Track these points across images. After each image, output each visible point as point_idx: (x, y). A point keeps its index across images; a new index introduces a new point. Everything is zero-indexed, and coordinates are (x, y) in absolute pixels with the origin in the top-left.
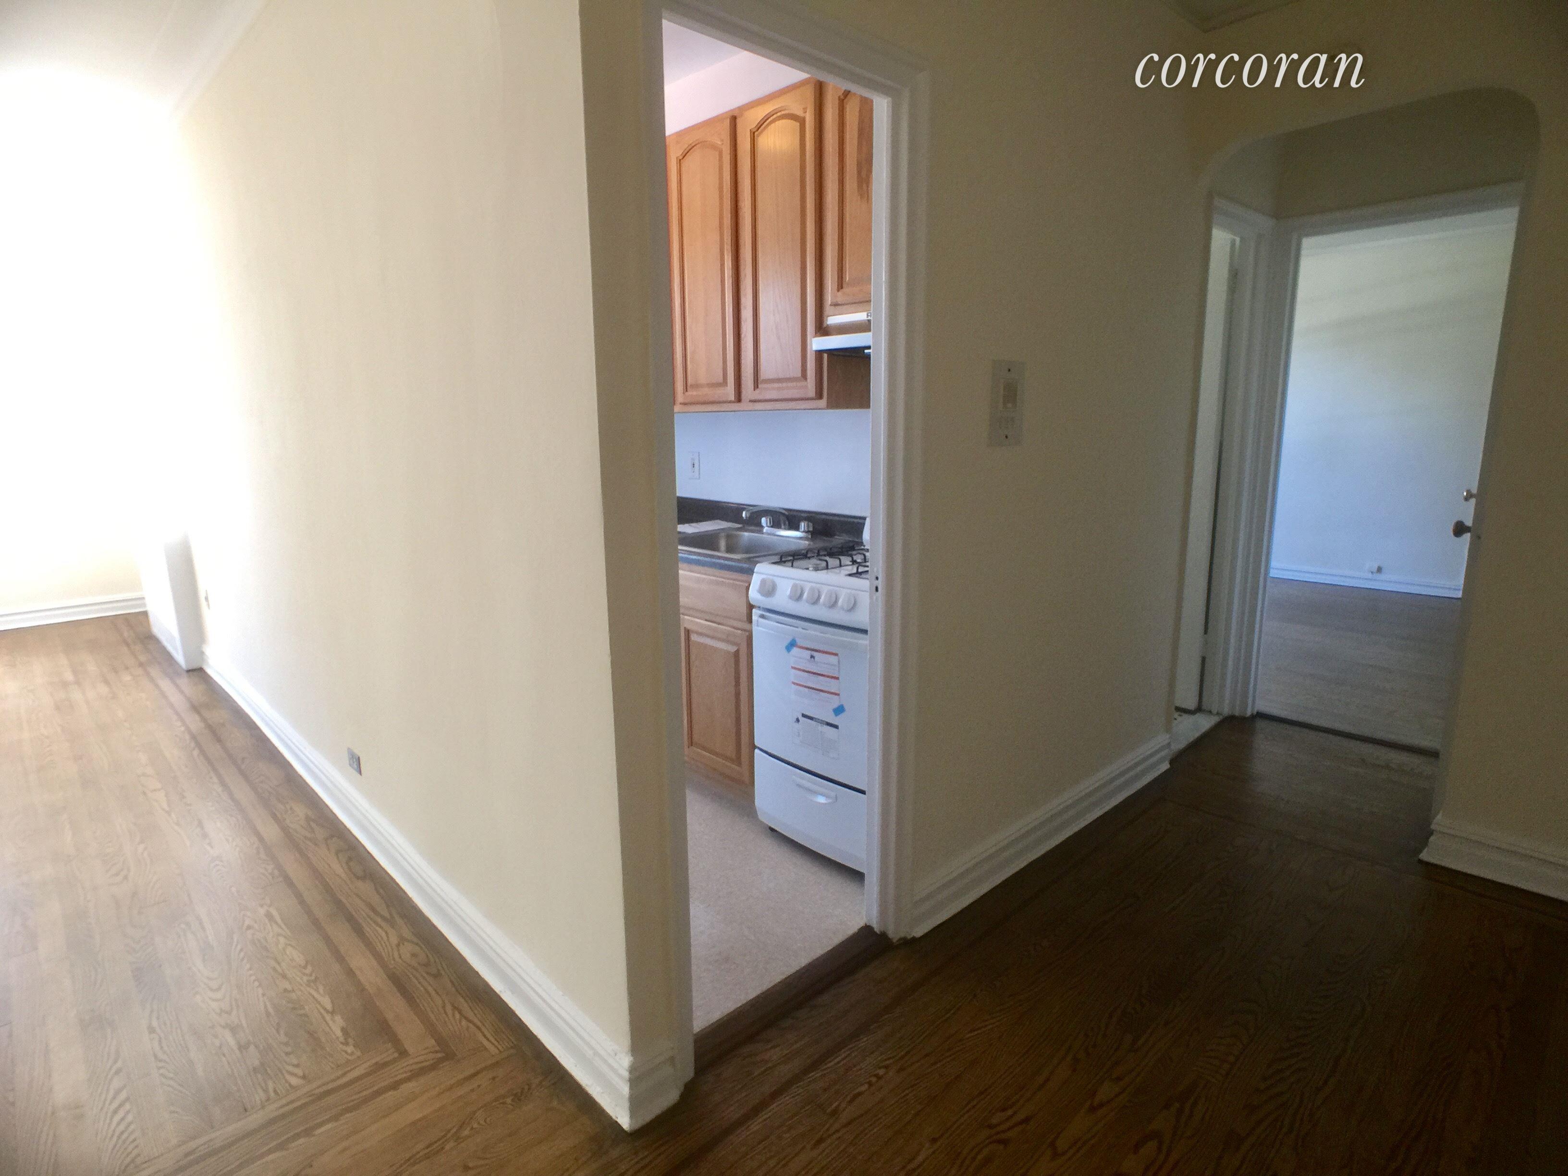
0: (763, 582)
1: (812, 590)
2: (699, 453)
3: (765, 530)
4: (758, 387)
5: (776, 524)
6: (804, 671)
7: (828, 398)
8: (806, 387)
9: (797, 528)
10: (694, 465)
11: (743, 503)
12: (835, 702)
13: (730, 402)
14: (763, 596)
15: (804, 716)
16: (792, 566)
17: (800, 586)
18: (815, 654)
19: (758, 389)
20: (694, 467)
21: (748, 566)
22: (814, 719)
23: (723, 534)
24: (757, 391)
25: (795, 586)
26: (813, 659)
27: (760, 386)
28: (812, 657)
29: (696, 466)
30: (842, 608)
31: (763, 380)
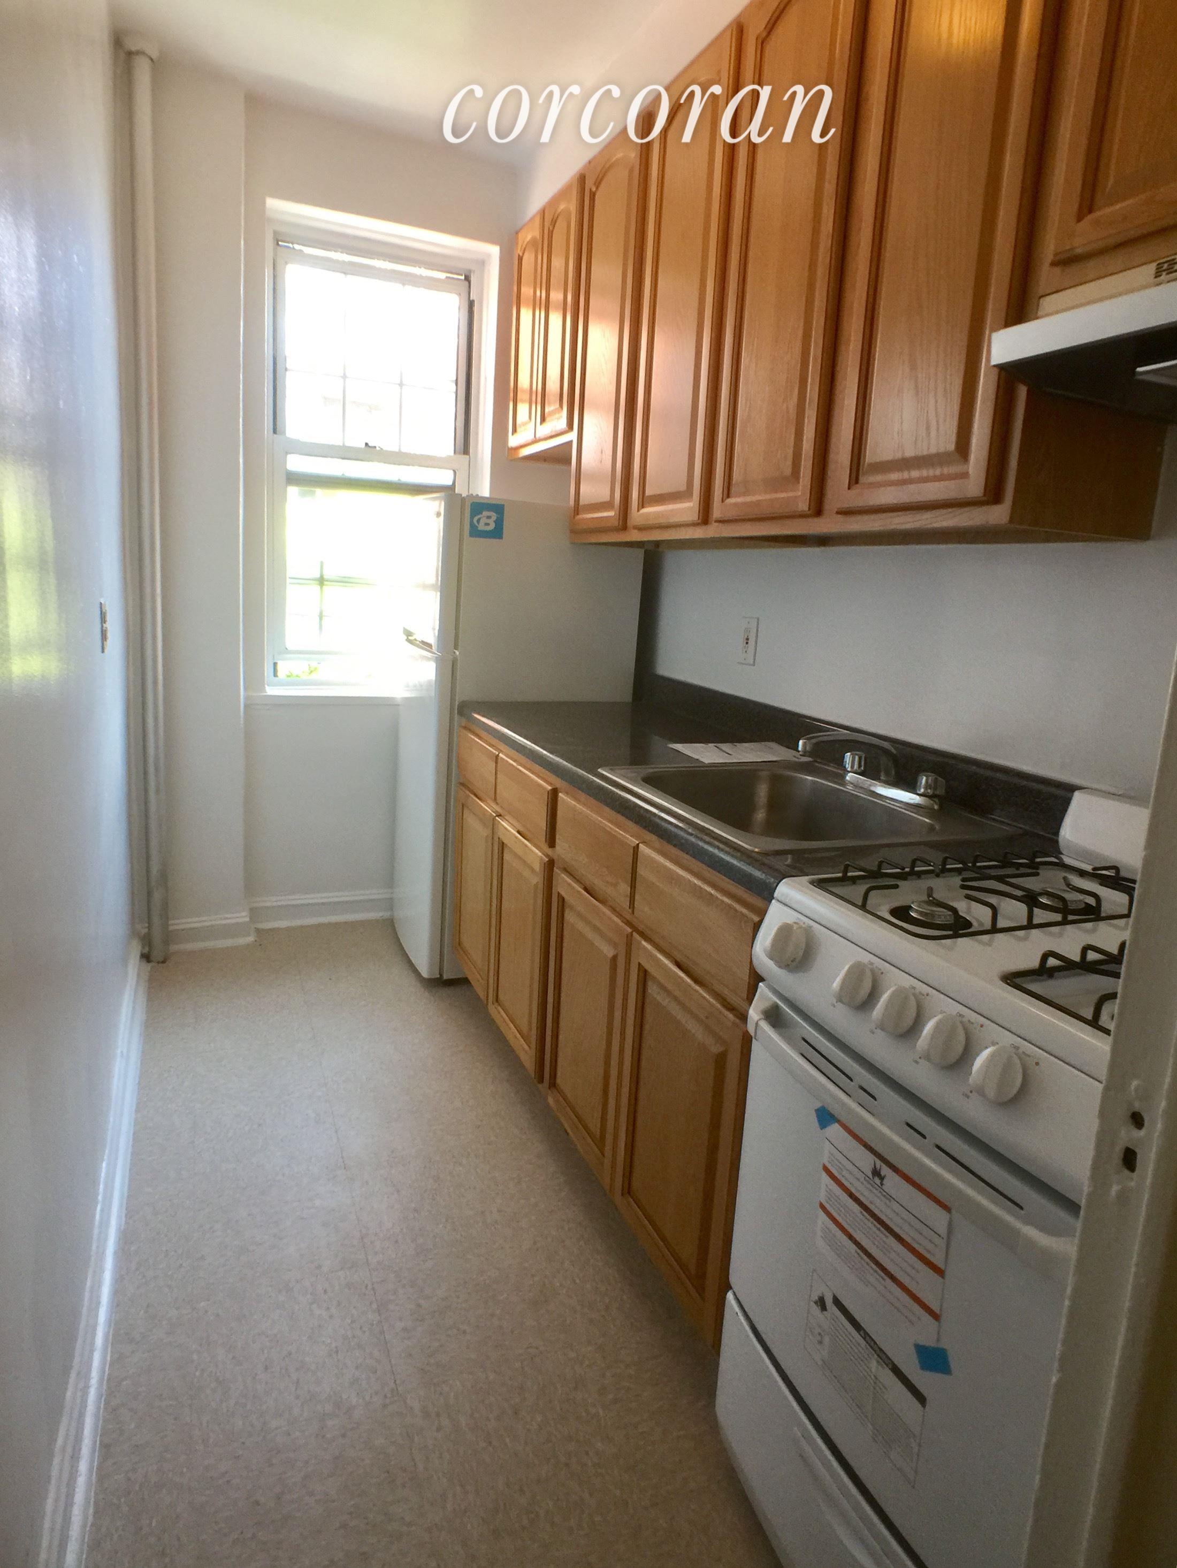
0: (785, 932)
1: (902, 996)
2: (758, 619)
3: (850, 776)
4: (857, 482)
5: (870, 771)
6: (851, 1195)
7: (1014, 503)
8: (965, 475)
9: (910, 786)
10: (747, 639)
11: (822, 717)
12: (926, 1332)
13: (802, 516)
14: (780, 967)
15: (837, 1302)
16: (863, 907)
17: (872, 971)
18: (885, 1171)
19: (858, 485)
20: (747, 643)
21: (763, 876)
22: (862, 1332)
23: (764, 774)
24: (856, 491)
25: (857, 972)
26: (877, 1181)
27: (863, 479)
28: (876, 1173)
29: (752, 642)
30: (980, 1091)
31: (870, 465)
